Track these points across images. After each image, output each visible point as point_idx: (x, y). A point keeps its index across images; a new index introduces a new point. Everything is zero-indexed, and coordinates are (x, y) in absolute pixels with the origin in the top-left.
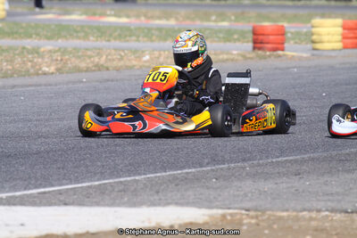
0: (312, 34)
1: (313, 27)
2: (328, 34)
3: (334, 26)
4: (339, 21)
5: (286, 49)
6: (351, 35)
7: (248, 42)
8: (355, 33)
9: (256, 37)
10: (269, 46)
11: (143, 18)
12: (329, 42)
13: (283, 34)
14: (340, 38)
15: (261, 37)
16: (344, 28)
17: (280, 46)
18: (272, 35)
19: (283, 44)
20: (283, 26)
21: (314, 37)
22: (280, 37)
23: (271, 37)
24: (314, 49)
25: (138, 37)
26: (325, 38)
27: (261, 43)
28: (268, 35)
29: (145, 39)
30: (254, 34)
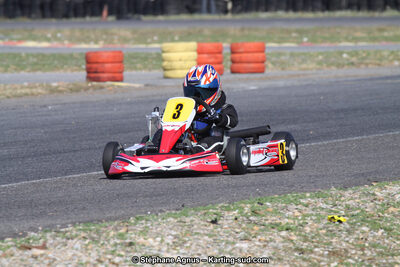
0: (163, 60)
1: (163, 52)
2: (181, 60)
3: (187, 50)
5: (125, 79)
6: (212, 61)
7: (80, 69)
8: (216, 58)
9: (89, 66)
10: (105, 75)
12: (182, 69)
13: (121, 62)
14: (194, 63)
15: (95, 66)
16: (200, 52)
17: (117, 75)
18: (107, 63)
19: (121, 72)
20: (121, 52)
21: (165, 64)
22: (117, 65)
23: (107, 66)
24: (166, 77)
26: (177, 64)
27: (96, 72)
28: (103, 63)
30: (88, 62)
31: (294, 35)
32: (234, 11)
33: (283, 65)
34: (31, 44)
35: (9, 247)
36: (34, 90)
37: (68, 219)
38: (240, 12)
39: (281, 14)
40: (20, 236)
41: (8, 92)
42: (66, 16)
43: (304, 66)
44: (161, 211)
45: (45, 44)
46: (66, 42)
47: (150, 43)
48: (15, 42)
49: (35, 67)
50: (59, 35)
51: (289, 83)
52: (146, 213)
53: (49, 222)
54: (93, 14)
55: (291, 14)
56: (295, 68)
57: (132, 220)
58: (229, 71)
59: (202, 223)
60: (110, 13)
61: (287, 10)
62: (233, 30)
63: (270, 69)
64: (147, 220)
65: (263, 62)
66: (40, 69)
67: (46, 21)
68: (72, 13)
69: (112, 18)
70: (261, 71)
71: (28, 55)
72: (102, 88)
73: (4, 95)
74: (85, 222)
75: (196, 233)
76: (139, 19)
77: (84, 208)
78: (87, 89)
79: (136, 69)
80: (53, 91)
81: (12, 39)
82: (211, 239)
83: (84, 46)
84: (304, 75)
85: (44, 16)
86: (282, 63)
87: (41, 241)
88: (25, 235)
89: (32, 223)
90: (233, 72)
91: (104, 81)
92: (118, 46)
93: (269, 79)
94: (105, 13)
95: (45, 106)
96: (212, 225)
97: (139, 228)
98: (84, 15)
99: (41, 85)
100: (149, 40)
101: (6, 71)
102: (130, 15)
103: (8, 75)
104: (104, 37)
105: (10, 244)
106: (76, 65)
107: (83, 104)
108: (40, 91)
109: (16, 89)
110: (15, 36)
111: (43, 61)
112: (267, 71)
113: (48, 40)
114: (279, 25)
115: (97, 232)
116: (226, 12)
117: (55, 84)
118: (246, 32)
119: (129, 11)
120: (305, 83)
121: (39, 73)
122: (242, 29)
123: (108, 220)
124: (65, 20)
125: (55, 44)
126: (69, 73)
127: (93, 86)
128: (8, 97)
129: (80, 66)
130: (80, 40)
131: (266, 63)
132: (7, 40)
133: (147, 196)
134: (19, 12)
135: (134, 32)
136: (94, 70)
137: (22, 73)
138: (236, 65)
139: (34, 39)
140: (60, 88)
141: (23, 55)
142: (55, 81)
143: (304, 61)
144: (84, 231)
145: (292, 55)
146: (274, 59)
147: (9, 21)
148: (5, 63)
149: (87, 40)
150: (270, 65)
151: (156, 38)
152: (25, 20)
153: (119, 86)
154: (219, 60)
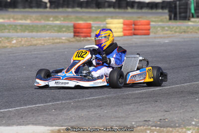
1: (107, 24)
2: (115, 28)
3: (119, 23)
4: (121, 21)
6: (128, 28)
7: (71, 32)
9: (75, 30)
10: (83, 34)
11: (12, 20)
12: (116, 32)
14: (122, 30)
15: (78, 30)
16: (124, 24)
17: (88, 34)
18: (84, 28)
19: (90, 33)
20: (90, 24)
22: (89, 29)
23: (84, 30)
25: (9, 30)
27: (78, 33)
28: (82, 28)
29: (14, 31)
30: (74, 28)
70: (148, 34)
93: (150, 38)
101: (37, 32)
127: (77, 40)
131: (150, 30)
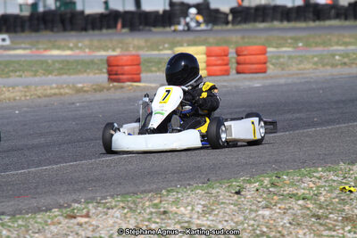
4: (203, 48)
5: (142, 80)
6: (219, 62)
8: (223, 60)
9: (110, 68)
10: (124, 77)
13: (138, 65)
14: (204, 65)
15: (115, 68)
16: (208, 55)
18: (126, 66)
19: (139, 74)
20: (138, 56)
22: (135, 67)
23: (126, 68)
27: (116, 74)
28: (122, 66)
30: (109, 65)
31: (289, 41)
32: (234, 22)
33: (282, 66)
34: (55, 52)
35: (56, 216)
36: (62, 91)
37: (107, 192)
38: (240, 23)
39: (276, 24)
40: (65, 207)
41: (39, 93)
42: (85, 29)
43: (302, 66)
44: (189, 185)
45: (68, 52)
46: (87, 50)
47: (162, 50)
48: (42, 51)
49: (61, 71)
50: (80, 45)
51: (290, 81)
52: (176, 186)
53: (91, 195)
54: (109, 27)
55: (286, 24)
56: (294, 68)
57: (164, 192)
58: (234, 72)
59: (227, 194)
60: (124, 26)
61: (282, 21)
62: (235, 37)
63: (271, 70)
64: (177, 192)
65: (265, 63)
66: (66, 74)
67: (67, 34)
68: (89, 26)
69: (125, 30)
70: (265, 72)
71: (54, 62)
72: (122, 87)
73: (35, 94)
74: (123, 195)
75: (222, 203)
76: (150, 31)
77: (120, 184)
78: (109, 89)
79: (152, 72)
80: (79, 91)
81: (38, 49)
82: (236, 208)
83: (104, 54)
84: (302, 74)
85: (65, 30)
86: (282, 64)
87: (85, 211)
88: (69, 206)
89: (74, 196)
90: (238, 72)
91: (124, 82)
92: (134, 52)
93: (271, 77)
94: (119, 25)
95: (73, 103)
96: (236, 196)
97: (171, 198)
98: (100, 28)
99: (68, 86)
100: (161, 48)
101: (35, 75)
102: (141, 27)
103: (37, 79)
104: (120, 45)
105: (57, 213)
106: (98, 69)
107: (107, 101)
108: (67, 91)
109: (45, 90)
110: (40, 46)
111: (67, 66)
112: (269, 72)
113: (71, 49)
114: (275, 34)
115: (134, 202)
116: (227, 23)
117: (80, 85)
118: (246, 40)
119: (140, 24)
120: (303, 80)
121: (65, 77)
122: (243, 38)
123: (143, 192)
124: (84, 33)
125: (77, 52)
126: (91, 75)
127: (114, 86)
128: (39, 97)
129: (101, 70)
130: (99, 48)
131: (268, 64)
132: (34, 50)
133: (174, 173)
134: (42, 26)
135: (146, 41)
136: (115, 72)
137: (50, 76)
138: (241, 66)
139: (59, 48)
140: (85, 89)
141: (49, 61)
142: (80, 83)
143: (301, 62)
144: (122, 201)
145: (290, 57)
146: (274, 61)
147: (34, 34)
148: (34, 69)
149: (105, 48)
150: (271, 66)
151: (166, 46)
152: (49, 33)
153: (137, 86)
154: (225, 62)
